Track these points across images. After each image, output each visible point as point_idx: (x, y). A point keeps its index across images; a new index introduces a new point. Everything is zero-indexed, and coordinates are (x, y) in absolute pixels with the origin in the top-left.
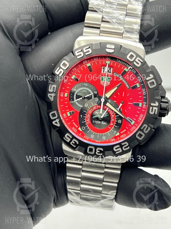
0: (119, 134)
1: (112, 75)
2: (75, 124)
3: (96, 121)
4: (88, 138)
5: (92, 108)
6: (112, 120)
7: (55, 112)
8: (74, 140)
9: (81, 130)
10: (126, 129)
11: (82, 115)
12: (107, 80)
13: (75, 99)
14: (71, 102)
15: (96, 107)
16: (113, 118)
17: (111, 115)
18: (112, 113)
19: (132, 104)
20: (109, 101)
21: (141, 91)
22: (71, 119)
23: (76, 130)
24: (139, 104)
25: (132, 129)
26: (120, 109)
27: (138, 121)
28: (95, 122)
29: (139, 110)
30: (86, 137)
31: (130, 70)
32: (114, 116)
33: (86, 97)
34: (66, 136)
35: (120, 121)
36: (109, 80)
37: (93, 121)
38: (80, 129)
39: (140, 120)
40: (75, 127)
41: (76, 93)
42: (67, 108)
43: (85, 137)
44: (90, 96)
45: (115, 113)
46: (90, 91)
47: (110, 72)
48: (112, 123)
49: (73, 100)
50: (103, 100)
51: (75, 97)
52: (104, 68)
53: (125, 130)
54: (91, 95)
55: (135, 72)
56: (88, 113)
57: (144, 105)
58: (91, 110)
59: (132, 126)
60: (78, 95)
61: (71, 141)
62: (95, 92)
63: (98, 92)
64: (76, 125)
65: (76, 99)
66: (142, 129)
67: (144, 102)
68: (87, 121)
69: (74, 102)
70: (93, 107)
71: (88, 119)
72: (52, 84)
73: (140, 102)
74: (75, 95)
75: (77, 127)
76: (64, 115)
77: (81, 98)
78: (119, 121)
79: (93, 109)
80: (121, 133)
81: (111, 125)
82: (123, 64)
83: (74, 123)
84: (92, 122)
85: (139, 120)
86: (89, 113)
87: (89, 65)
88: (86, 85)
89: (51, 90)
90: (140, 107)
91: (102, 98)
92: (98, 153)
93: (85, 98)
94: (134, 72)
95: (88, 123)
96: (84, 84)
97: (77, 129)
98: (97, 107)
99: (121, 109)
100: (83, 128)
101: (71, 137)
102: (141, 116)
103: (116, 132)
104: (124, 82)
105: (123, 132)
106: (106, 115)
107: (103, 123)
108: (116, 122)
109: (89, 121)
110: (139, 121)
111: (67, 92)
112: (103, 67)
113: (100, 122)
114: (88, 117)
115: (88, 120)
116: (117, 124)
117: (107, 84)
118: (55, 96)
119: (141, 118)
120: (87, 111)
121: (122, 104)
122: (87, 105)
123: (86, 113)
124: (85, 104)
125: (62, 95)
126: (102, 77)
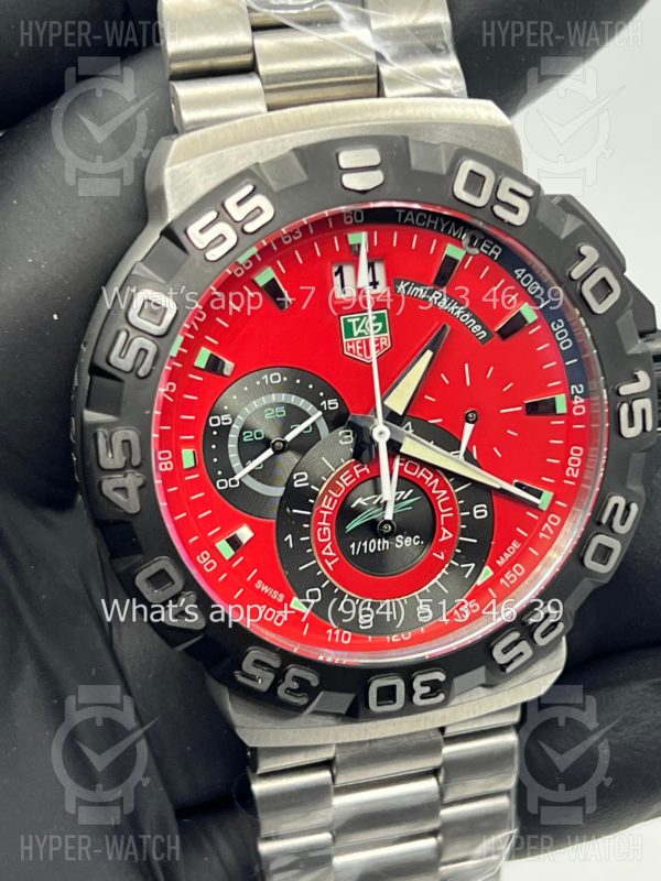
0: (491, 573)
2: (265, 589)
3: (365, 544)
4: (346, 636)
5: (333, 486)
6: (445, 513)
7: (163, 563)
8: (293, 671)
9: (305, 610)
10: (520, 539)
11: (290, 536)
12: (372, 325)
13: (236, 464)
14: (222, 484)
15: (352, 472)
16: (445, 505)
17: (434, 491)
18: (437, 481)
19: (519, 408)
20: (408, 426)
21: (545, 335)
22: (245, 569)
23: (278, 619)
24: (553, 399)
25: (546, 532)
26: (468, 453)
27: (566, 482)
28: (362, 547)
29: (556, 431)
30: (338, 632)
31: (472, 250)
32: (449, 494)
33: (289, 438)
34: (247, 665)
35: (480, 511)
36: (380, 325)
37: (353, 546)
38: (296, 604)
39: (576, 476)
40: (272, 603)
41: (233, 436)
42: (210, 523)
43: (334, 636)
44: (307, 429)
45: (449, 478)
46: (302, 403)
47: (374, 284)
48: (445, 531)
49: (230, 473)
50: (381, 434)
51: (233, 455)
52: (340, 271)
54: (314, 424)
55: (497, 254)
56: (320, 517)
57: (578, 401)
58: (330, 495)
59: (544, 515)
60: (245, 440)
61: (278, 681)
62: (330, 402)
63: (341, 401)
64: (276, 592)
65: (244, 464)
66: (604, 520)
67: (573, 387)
68: (323, 558)
69: (234, 482)
70: (337, 477)
71: (327, 543)
72: (110, 426)
73: (557, 390)
74: (232, 446)
75: (281, 598)
76: (204, 558)
77: (269, 452)
78: (475, 512)
79: (337, 489)
80: (500, 563)
81: (443, 538)
82: (432, 225)
83: (259, 584)
84: (346, 551)
85: (571, 479)
86: (325, 513)
87: (265, 276)
88: (275, 378)
89: (110, 458)
90: (561, 416)
92: (423, 697)
93: (286, 447)
94: (493, 255)
95: (329, 565)
96: (265, 377)
98: (357, 473)
99: (474, 448)
100: (314, 595)
101: (276, 664)
102: (576, 454)
103: (473, 565)
104: (458, 313)
105: (507, 556)
106: (408, 498)
107: (404, 542)
108: (464, 520)
109: (331, 554)
110: (573, 483)
111: (187, 443)
112: (335, 269)
113: (385, 542)
114: (322, 537)
115: (329, 550)
116: (473, 527)
117: (376, 345)
118: (142, 485)
119: (575, 468)
120: (310, 507)
121: (472, 426)
122: (303, 477)
123: (307, 519)
124: (295, 477)
125: (169, 466)
126: (345, 320)
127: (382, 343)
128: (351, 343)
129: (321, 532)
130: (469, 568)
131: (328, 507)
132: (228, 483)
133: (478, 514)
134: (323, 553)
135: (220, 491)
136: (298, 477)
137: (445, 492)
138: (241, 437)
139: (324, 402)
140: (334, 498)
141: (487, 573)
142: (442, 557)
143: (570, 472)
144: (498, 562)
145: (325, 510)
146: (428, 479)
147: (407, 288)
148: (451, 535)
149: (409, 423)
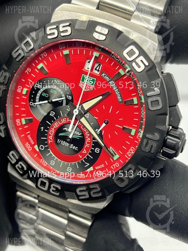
0: (92, 169)
1: (99, 75)
2: (30, 138)
3: (62, 141)
4: (45, 164)
5: (60, 120)
6: (87, 145)
7: (1, 114)
8: (21, 162)
9: (38, 150)
10: (105, 164)
11: (43, 128)
12: (90, 81)
13: (37, 100)
14: (31, 104)
15: (67, 119)
16: (88, 143)
17: (87, 137)
18: (89, 135)
19: (121, 127)
20: (88, 115)
21: (139, 110)
22: (27, 130)
23: (30, 148)
24: (131, 130)
25: (113, 167)
26: (101, 132)
27: (126, 156)
28: (61, 142)
29: (129, 140)
30: (44, 161)
31: (128, 74)
33: (54, 100)
34: (11, 153)
35: (97, 150)
36: (92, 82)
37: (59, 140)
38: (36, 147)
39: (129, 156)
40: (30, 143)
41: (40, 92)
42: (24, 112)
43: (42, 162)
44: (60, 100)
46: (62, 93)
47: (98, 71)
48: (85, 150)
49: (34, 102)
50: (76, 112)
51: (38, 97)
53: (103, 166)
54: (62, 100)
56: (53, 127)
57: (139, 134)
58: (58, 122)
59: (115, 162)
60: (43, 95)
61: (17, 163)
63: (72, 98)
64: (32, 141)
65: (39, 101)
67: (140, 129)
69: (34, 105)
70: (62, 118)
71: (51, 135)
72: (5, 71)
73: (134, 127)
74: (38, 95)
75: (33, 143)
76: (18, 121)
77: (47, 101)
78: (96, 150)
79: (60, 122)
80: (97, 168)
81: (83, 152)
82: (119, 62)
83: (29, 136)
84: (56, 140)
85: (127, 156)
86: (55, 127)
87: (66, 52)
88: (58, 82)
90: (132, 136)
91: (76, 108)
92: (53, 191)
93: (52, 103)
95: (50, 141)
96: (55, 80)
97: (32, 146)
98: (68, 120)
99: (104, 131)
100: (42, 147)
101: (17, 158)
102: (132, 149)
103: (89, 164)
104: (116, 90)
105: (99, 167)
106: (79, 135)
107: (73, 147)
108: (92, 150)
109: (51, 139)
111: (27, 88)
112: (89, 61)
113: (68, 144)
114: (51, 133)
115: (51, 137)
116: (93, 153)
117: (89, 87)
118: (5, 90)
119: (130, 153)
120: (51, 123)
121: (105, 125)
122: (53, 113)
123: (49, 126)
124: (51, 112)
125: (20, 91)
126: (83, 76)
127: (91, 88)
128: (82, 83)
129: (51, 131)
130: (87, 164)
131: (56, 125)
132: (33, 104)
133: (96, 151)
134: (49, 137)
135: (30, 105)
136: (52, 113)
137: (90, 139)
138: (42, 93)
139: (68, 96)
140: (59, 124)
141: (91, 169)
142: (81, 157)
143: (128, 154)
144: (96, 167)
145: (55, 126)
146: (87, 133)
147: (104, 76)
148: (86, 152)
149: (88, 114)
